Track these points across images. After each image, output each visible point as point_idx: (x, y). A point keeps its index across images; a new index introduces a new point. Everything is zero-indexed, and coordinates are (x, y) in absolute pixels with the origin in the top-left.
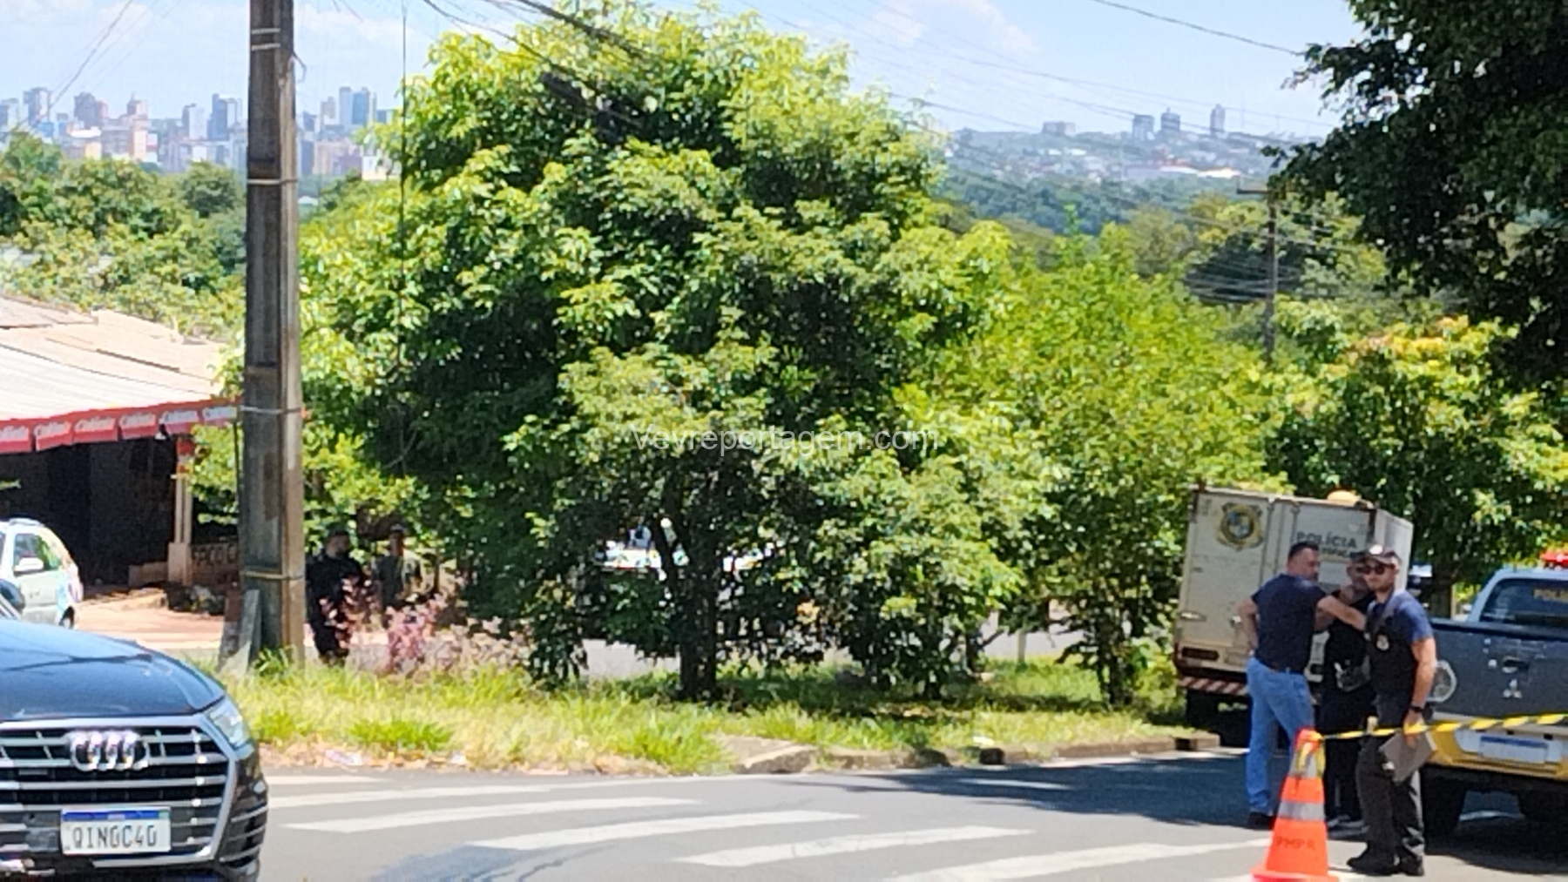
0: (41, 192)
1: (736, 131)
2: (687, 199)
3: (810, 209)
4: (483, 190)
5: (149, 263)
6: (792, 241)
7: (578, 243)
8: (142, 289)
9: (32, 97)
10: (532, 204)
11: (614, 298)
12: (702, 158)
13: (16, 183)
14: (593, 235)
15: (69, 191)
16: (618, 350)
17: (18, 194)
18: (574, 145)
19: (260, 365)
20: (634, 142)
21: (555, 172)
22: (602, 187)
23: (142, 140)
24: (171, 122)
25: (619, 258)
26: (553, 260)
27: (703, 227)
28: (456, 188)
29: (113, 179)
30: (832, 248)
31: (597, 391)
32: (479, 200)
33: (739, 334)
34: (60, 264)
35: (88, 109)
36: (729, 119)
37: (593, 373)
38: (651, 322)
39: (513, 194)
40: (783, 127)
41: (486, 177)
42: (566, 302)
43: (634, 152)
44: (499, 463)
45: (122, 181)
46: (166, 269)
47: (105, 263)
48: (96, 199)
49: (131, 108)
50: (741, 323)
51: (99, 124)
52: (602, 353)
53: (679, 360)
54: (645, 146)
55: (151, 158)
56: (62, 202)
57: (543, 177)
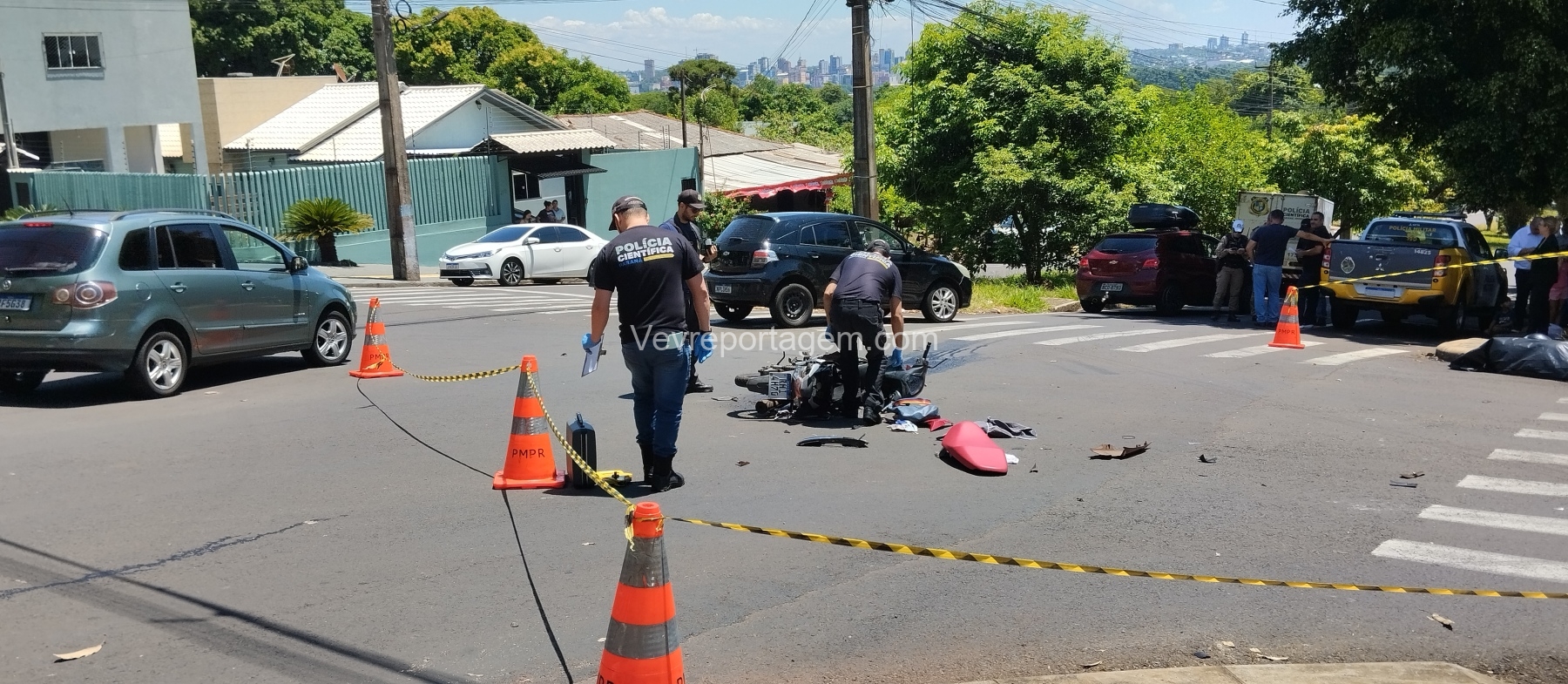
0: (768, 98)
1: (1041, 58)
2: (1023, 84)
3: (1072, 85)
4: (943, 85)
5: (812, 123)
6: (1063, 97)
7: (980, 104)
8: (809, 133)
9: (762, 60)
10: (961, 90)
11: (995, 125)
12: (1029, 68)
13: (759, 95)
14: (986, 101)
15: (778, 97)
16: (997, 147)
17: (760, 99)
18: (980, 65)
19: (860, 159)
20: (1003, 63)
21: (972, 77)
22: (990, 82)
23: (804, 75)
24: (814, 68)
25: (996, 109)
26: (971, 111)
27: (1028, 95)
28: (933, 85)
29: (795, 91)
30: (1081, 100)
31: (988, 163)
32: (942, 89)
33: (1046, 137)
34: (779, 125)
35: (783, 64)
36: (1040, 53)
37: (987, 156)
38: (1010, 134)
39: (955, 87)
40: (1061, 53)
41: (943, 79)
42: (974, 128)
43: (1003, 67)
44: (952, 193)
45: (798, 91)
46: (819, 125)
47: (795, 124)
48: (789, 100)
49: (799, 63)
50: (1045, 133)
51: (788, 71)
52: (990, 148)
53: (1022, 149)
54: (1007, 64)
55: (808, 83)
56: (776, 101)
57: (966, 79)
